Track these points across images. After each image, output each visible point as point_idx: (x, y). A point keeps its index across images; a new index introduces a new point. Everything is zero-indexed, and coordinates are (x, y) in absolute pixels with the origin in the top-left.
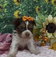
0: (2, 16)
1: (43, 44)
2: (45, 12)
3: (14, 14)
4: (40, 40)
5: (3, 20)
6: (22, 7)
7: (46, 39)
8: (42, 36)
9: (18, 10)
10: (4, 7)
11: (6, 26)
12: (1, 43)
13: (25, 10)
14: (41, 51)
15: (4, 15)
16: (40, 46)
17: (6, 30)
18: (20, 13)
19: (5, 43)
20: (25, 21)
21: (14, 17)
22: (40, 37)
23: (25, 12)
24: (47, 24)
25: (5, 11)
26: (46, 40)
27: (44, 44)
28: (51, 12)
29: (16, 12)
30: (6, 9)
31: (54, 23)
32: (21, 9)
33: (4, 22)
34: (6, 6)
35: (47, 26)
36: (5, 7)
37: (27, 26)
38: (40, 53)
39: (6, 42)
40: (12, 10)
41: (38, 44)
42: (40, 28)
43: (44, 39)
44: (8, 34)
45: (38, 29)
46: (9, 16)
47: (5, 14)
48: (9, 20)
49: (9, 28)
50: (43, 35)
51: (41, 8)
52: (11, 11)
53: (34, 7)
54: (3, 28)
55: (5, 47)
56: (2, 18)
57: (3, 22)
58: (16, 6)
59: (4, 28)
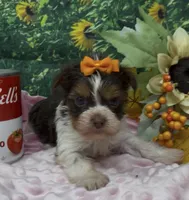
3: (72, 33)
5: (36, 53)
6: (98, 7)
9: (86, 19)
10: (39, 10)
13: (108, 19)
15: (39, 35)
17: (46, 86)
21: (70, 43)
23: (108, 23)
25: (43, 24)
30: (45, 17)
32: (96, 15)
33: (39, 59)
34: (45, 5)
36: (42, 9)
40: (64, 18)
46: (54, 40)
47: (41, 31)
48: (56, 53)
52: (61, 21)
56: (32, 45)
57: (37, 57)
58: (78, 4)
59: (39, 79)
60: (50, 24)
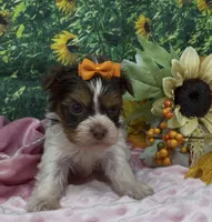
0: (6, 54)
1: (163, 158)
2: (171, 37)
3: (53, 46)
4: (152, 144)
5: (10, 69)
6: (81, 18)
7: (175, 138)
8: (157, 130)
9: (68, 30)
10: (14, 19)
11: (23, 89)
12: (4, 156)
13: (93, 31)
14: (157, 186)
15: (14, 48)
16: (153, 167)
17: (23, 107)
18: (76, 40)
19: (17, 154)
20: (88, 81)
21: (51, 57)
22: (150, 132)
23: (94, 35)
24: (180, 84)
25: (19, 35)
26: (174, 142)
27: (168, 160)
28: (195, 37)
29: (61, 36)
30: (22, 27)
31: (206, 78)
32: (79, 27)
33: (14, 76)
34: (21, 13)
35: (178, 91)
36: (18, 18)
37: (95, 100)
38: (151, 192)
39: (23, 152)
41: (142, 160)
42: (152, 100)
43: (166, 140)
44: (28, 123)
45: (145, 101)
46: (33, 53)
47: (16, 44)
48: (34, 69)
49: (33, 100)
50: (163, 124)
51: (154, 21)
52: (40, 32)
53: (129, 19)
54: (11, 97)
55: (19, 173)
56: (5, 59)
57: (11, 74)
58: (60, 13)
59: (15, 99)
60: (27, 36)
